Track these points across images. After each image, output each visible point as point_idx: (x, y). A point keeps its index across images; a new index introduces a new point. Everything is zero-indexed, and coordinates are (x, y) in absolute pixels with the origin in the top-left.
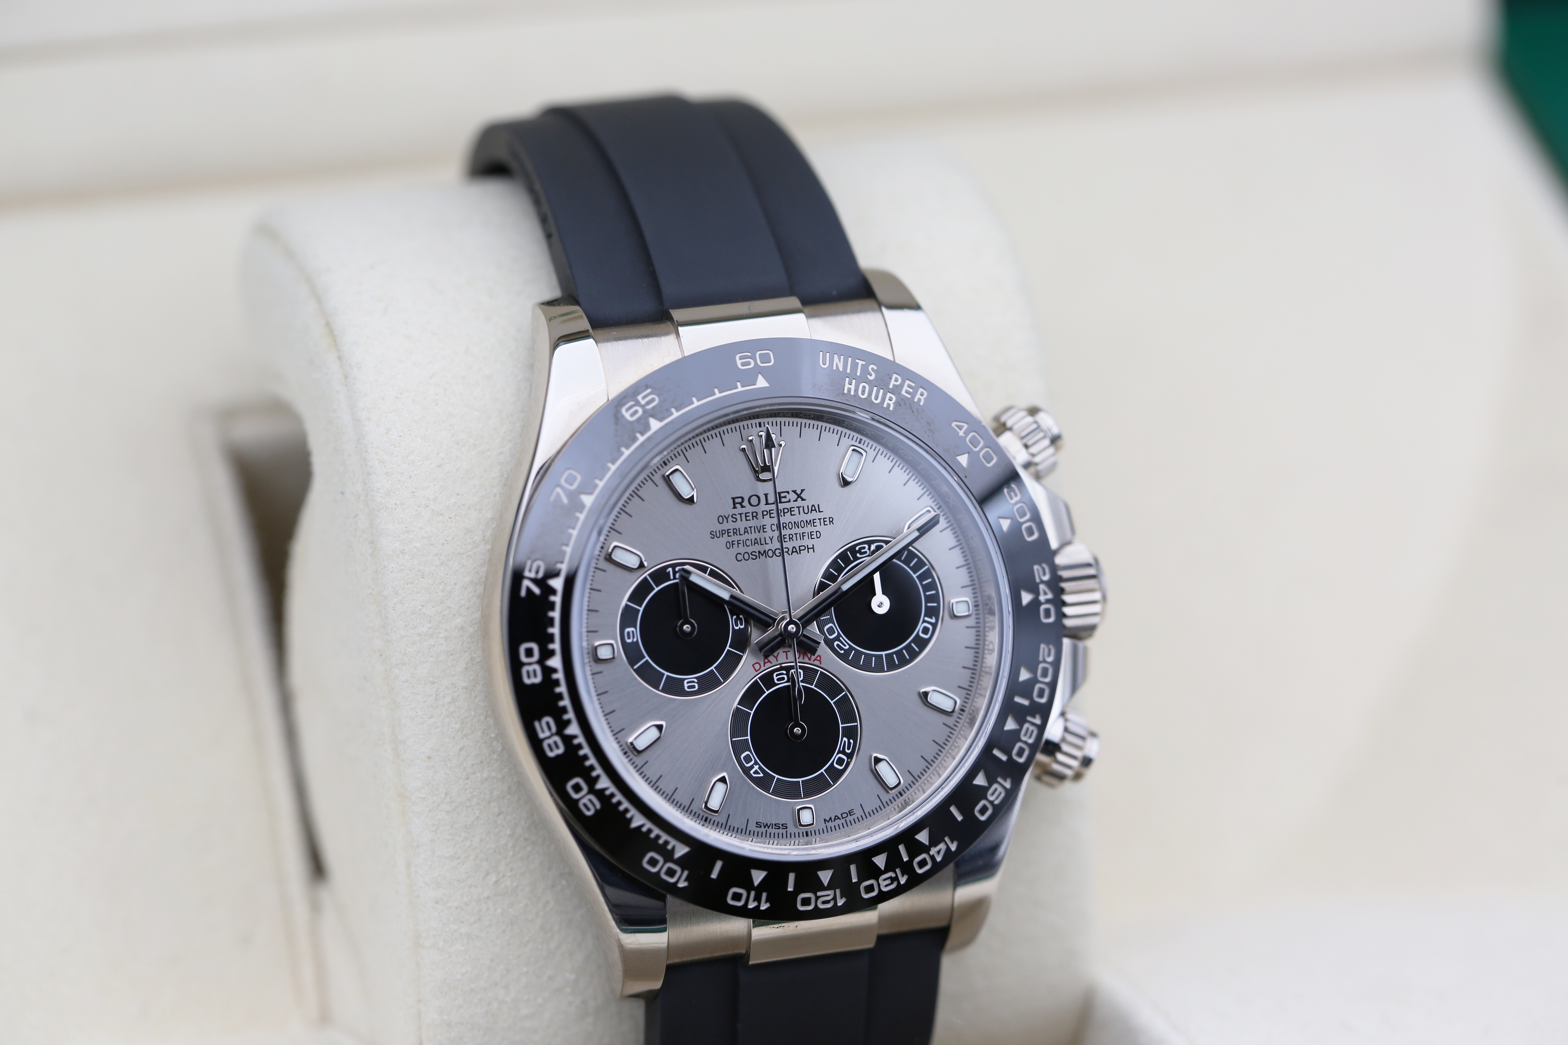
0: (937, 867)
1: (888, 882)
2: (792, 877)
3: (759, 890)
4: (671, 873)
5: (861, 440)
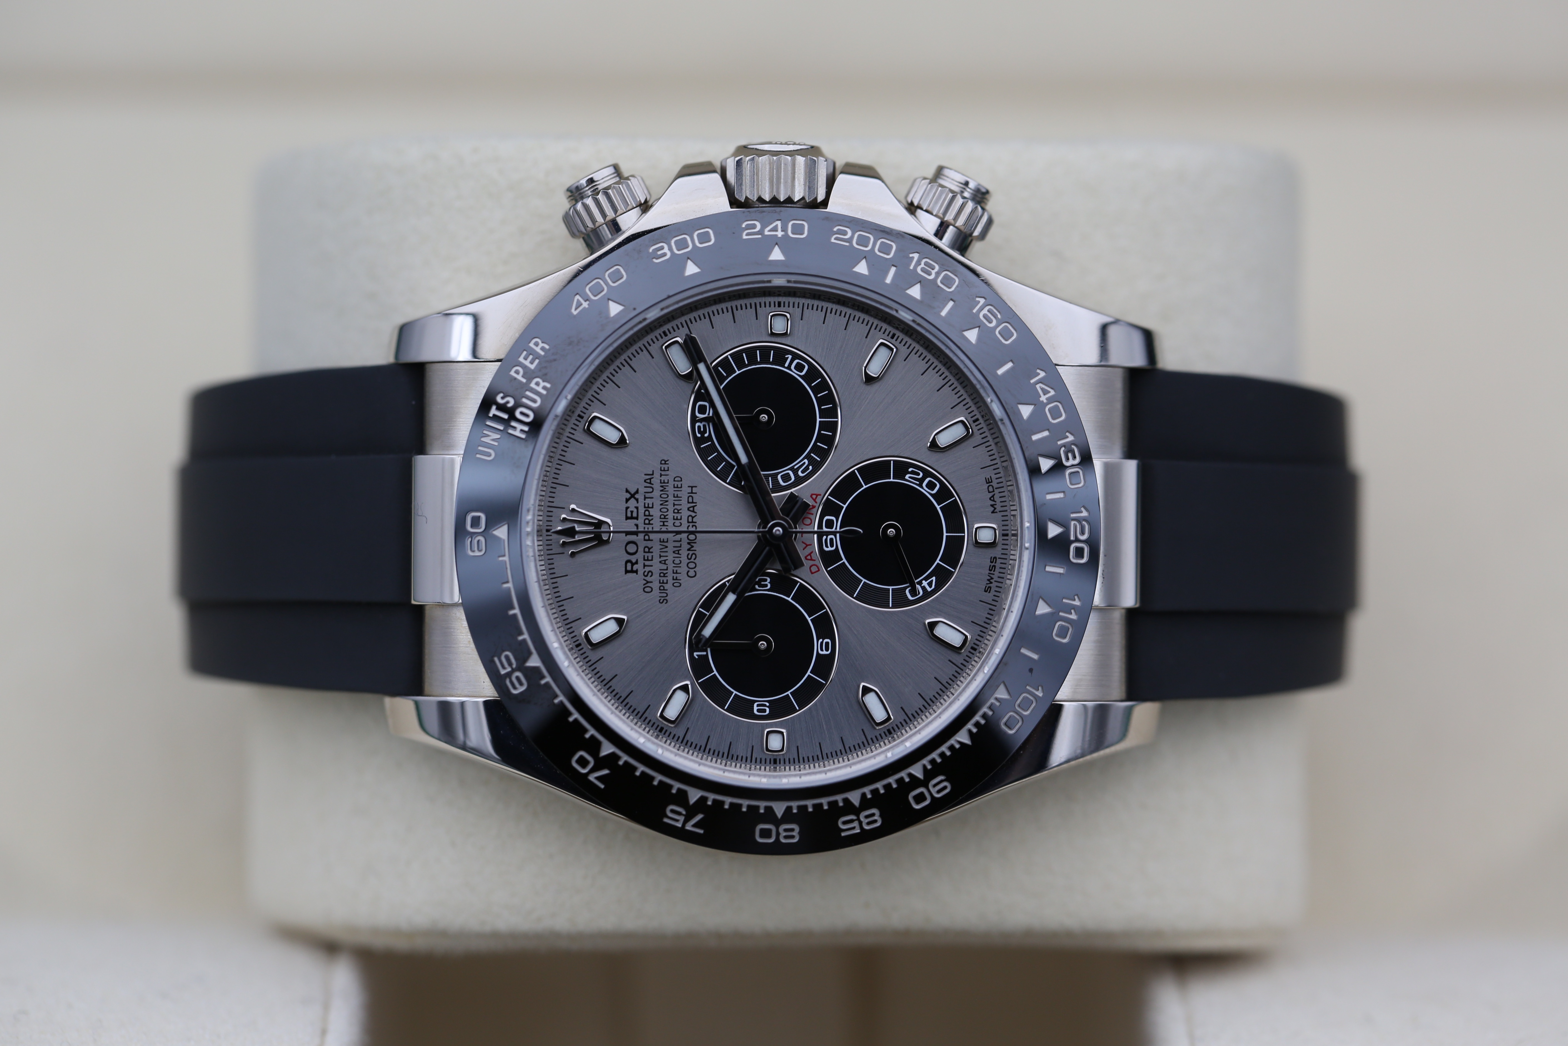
3: (1058, 607)
5: (579, 416)
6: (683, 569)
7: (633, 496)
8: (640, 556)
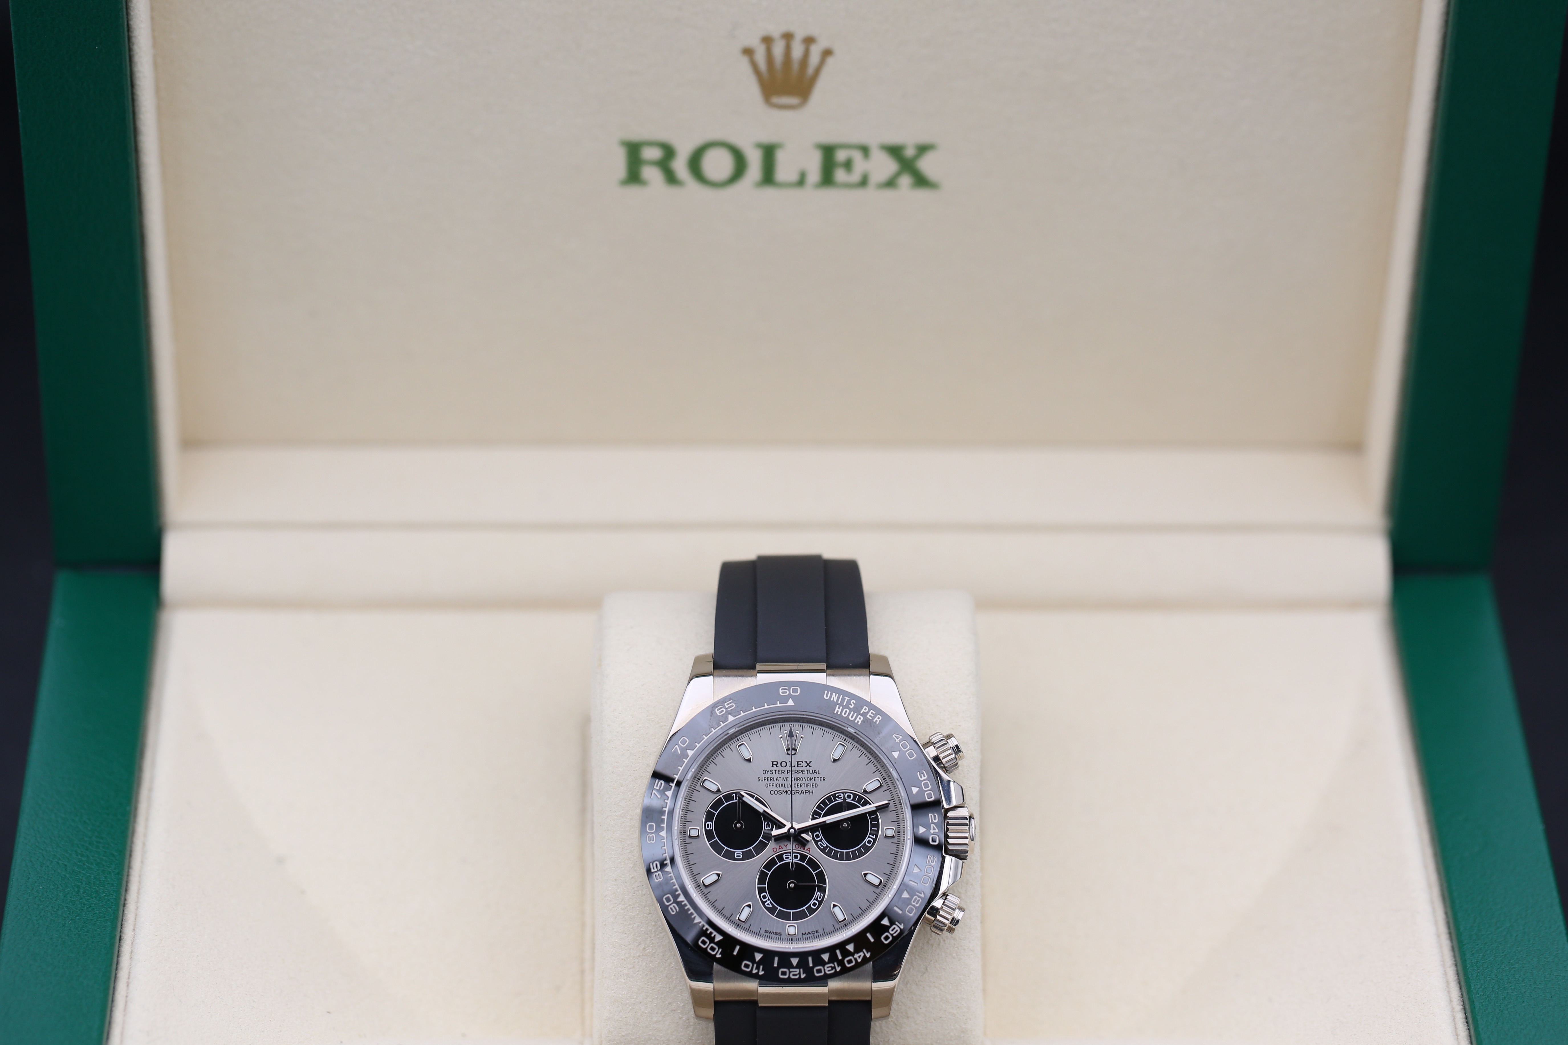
0: (858, 965)
1: (830, 969)
2: (776, 959)
3: (759, 964)
4: (713, 949)
5: (845, 739)
6: (774, 788)
7: (808, 764)
8: (780, 768)
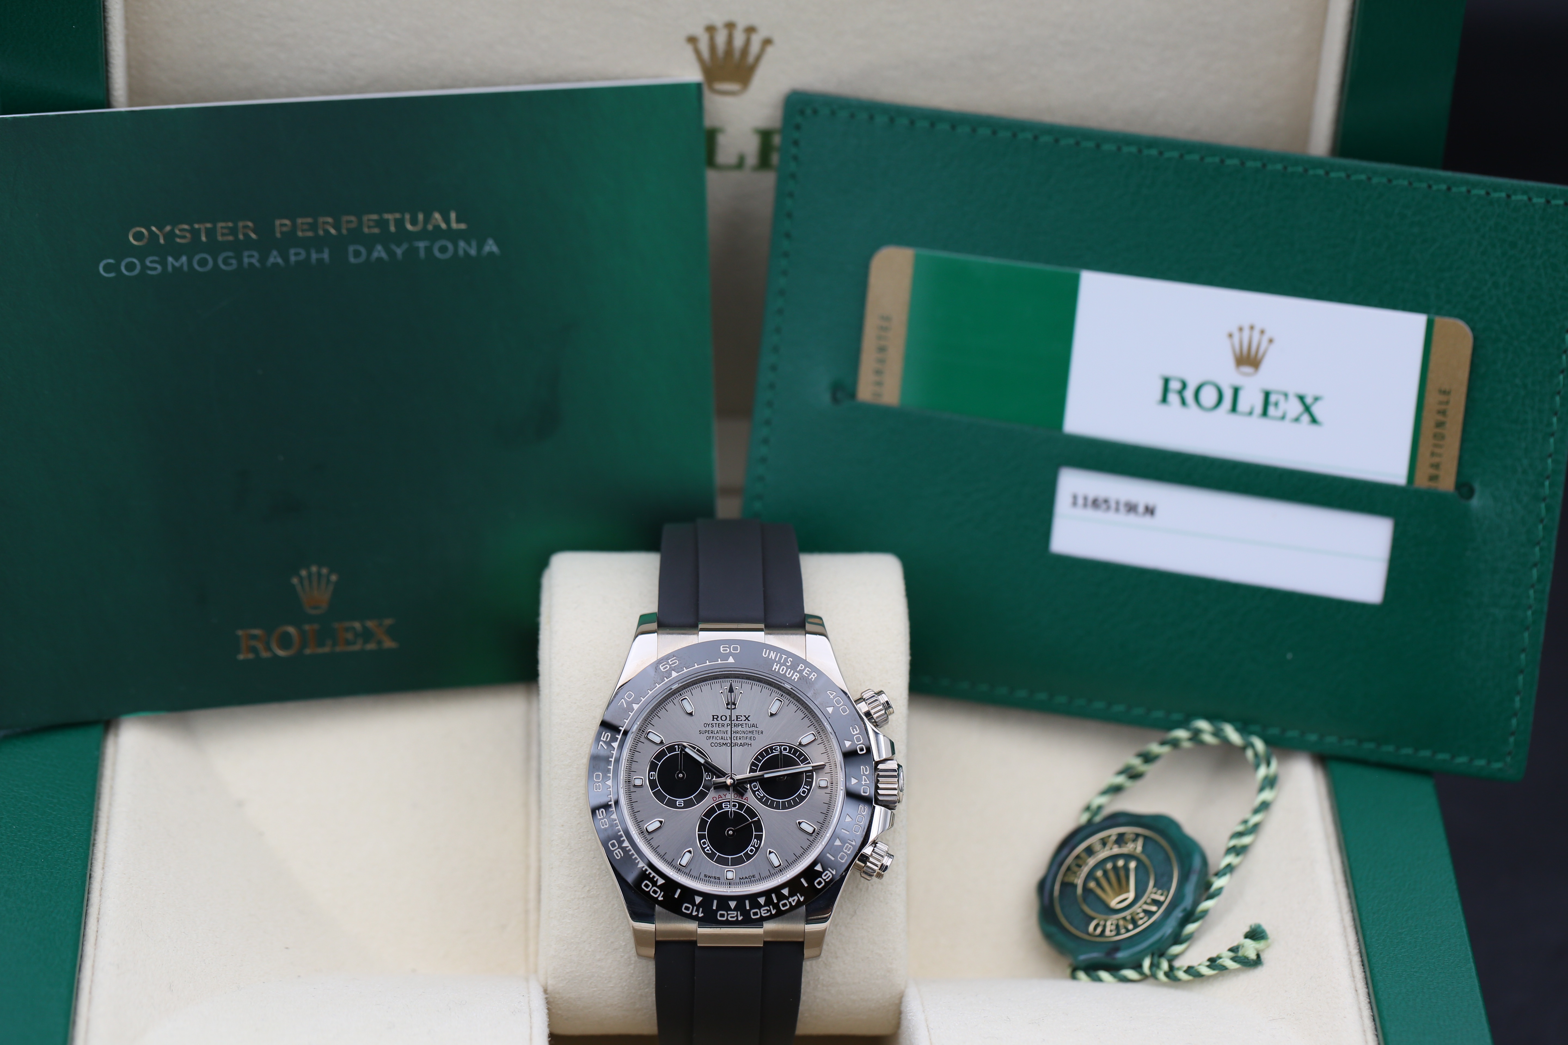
0: (792, 908)
1: (766, 911)
2: (715, 902)
3: (699, 906)
4: (655, 892)
5: (782, 695)
6: (714, 741)
7: (747, 718)
8: (720, 722)
